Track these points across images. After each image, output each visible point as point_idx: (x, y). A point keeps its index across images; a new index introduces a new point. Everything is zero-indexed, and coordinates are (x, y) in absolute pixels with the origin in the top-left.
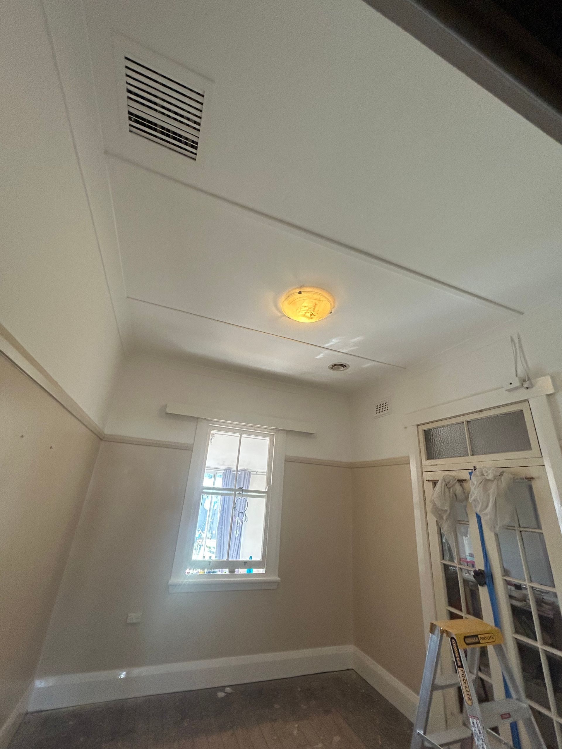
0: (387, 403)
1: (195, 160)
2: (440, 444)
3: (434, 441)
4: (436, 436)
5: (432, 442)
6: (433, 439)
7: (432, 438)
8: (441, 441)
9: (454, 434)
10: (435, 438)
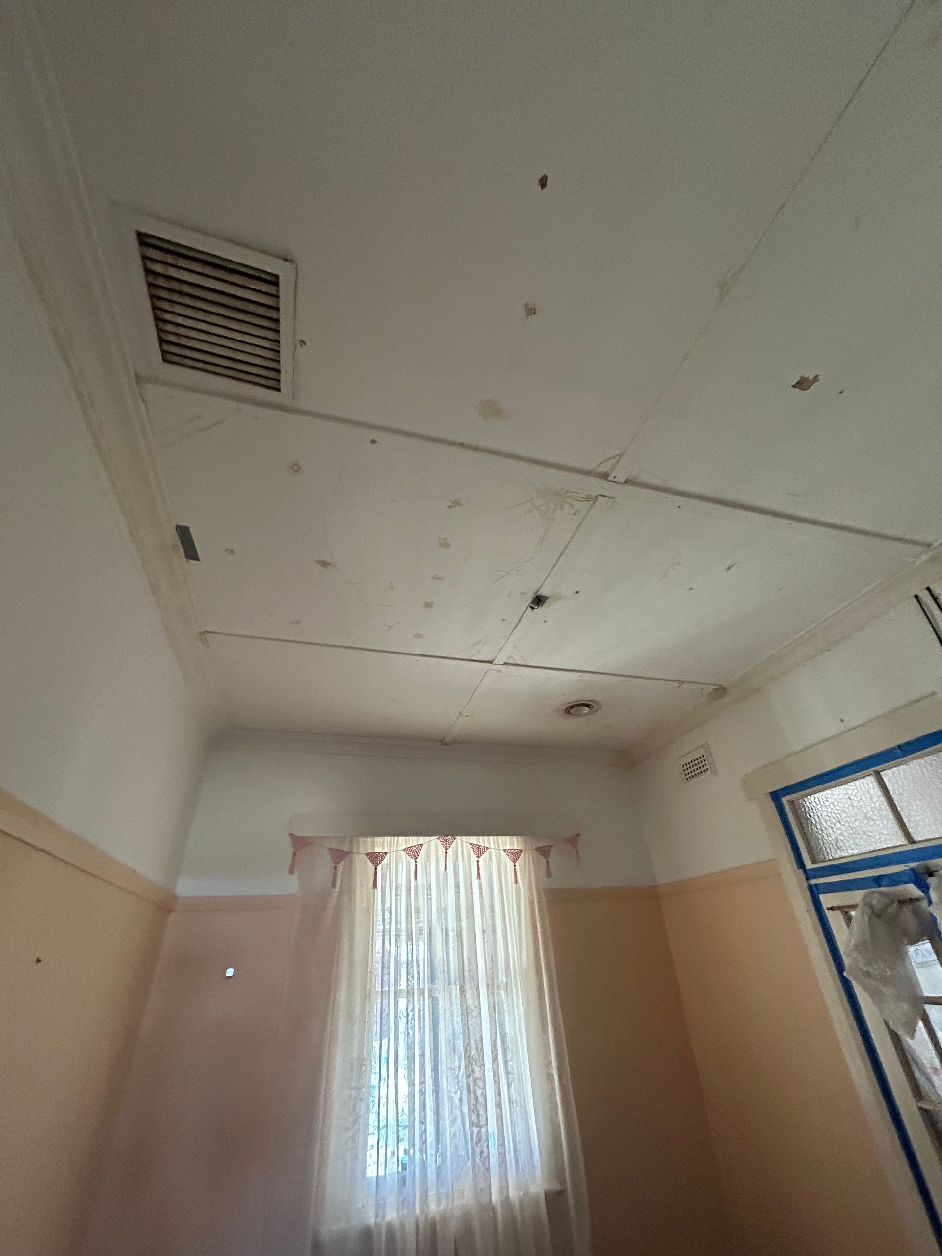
0: (703, 756)
1: (278, 390)
2: (833, 826)
3: (818, 821)
4: (820, 809)
5: (815, 823)
6: (816, 817)
7: (811, 814)
8: (835, 819)
9: (859, 801)
10: (819, 815)
